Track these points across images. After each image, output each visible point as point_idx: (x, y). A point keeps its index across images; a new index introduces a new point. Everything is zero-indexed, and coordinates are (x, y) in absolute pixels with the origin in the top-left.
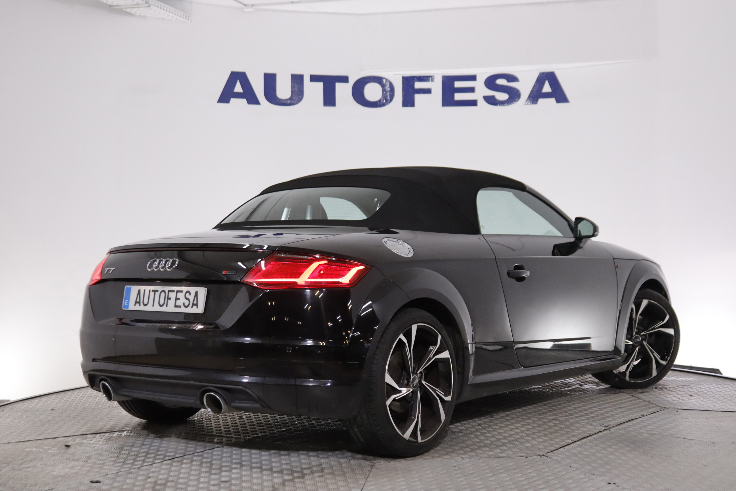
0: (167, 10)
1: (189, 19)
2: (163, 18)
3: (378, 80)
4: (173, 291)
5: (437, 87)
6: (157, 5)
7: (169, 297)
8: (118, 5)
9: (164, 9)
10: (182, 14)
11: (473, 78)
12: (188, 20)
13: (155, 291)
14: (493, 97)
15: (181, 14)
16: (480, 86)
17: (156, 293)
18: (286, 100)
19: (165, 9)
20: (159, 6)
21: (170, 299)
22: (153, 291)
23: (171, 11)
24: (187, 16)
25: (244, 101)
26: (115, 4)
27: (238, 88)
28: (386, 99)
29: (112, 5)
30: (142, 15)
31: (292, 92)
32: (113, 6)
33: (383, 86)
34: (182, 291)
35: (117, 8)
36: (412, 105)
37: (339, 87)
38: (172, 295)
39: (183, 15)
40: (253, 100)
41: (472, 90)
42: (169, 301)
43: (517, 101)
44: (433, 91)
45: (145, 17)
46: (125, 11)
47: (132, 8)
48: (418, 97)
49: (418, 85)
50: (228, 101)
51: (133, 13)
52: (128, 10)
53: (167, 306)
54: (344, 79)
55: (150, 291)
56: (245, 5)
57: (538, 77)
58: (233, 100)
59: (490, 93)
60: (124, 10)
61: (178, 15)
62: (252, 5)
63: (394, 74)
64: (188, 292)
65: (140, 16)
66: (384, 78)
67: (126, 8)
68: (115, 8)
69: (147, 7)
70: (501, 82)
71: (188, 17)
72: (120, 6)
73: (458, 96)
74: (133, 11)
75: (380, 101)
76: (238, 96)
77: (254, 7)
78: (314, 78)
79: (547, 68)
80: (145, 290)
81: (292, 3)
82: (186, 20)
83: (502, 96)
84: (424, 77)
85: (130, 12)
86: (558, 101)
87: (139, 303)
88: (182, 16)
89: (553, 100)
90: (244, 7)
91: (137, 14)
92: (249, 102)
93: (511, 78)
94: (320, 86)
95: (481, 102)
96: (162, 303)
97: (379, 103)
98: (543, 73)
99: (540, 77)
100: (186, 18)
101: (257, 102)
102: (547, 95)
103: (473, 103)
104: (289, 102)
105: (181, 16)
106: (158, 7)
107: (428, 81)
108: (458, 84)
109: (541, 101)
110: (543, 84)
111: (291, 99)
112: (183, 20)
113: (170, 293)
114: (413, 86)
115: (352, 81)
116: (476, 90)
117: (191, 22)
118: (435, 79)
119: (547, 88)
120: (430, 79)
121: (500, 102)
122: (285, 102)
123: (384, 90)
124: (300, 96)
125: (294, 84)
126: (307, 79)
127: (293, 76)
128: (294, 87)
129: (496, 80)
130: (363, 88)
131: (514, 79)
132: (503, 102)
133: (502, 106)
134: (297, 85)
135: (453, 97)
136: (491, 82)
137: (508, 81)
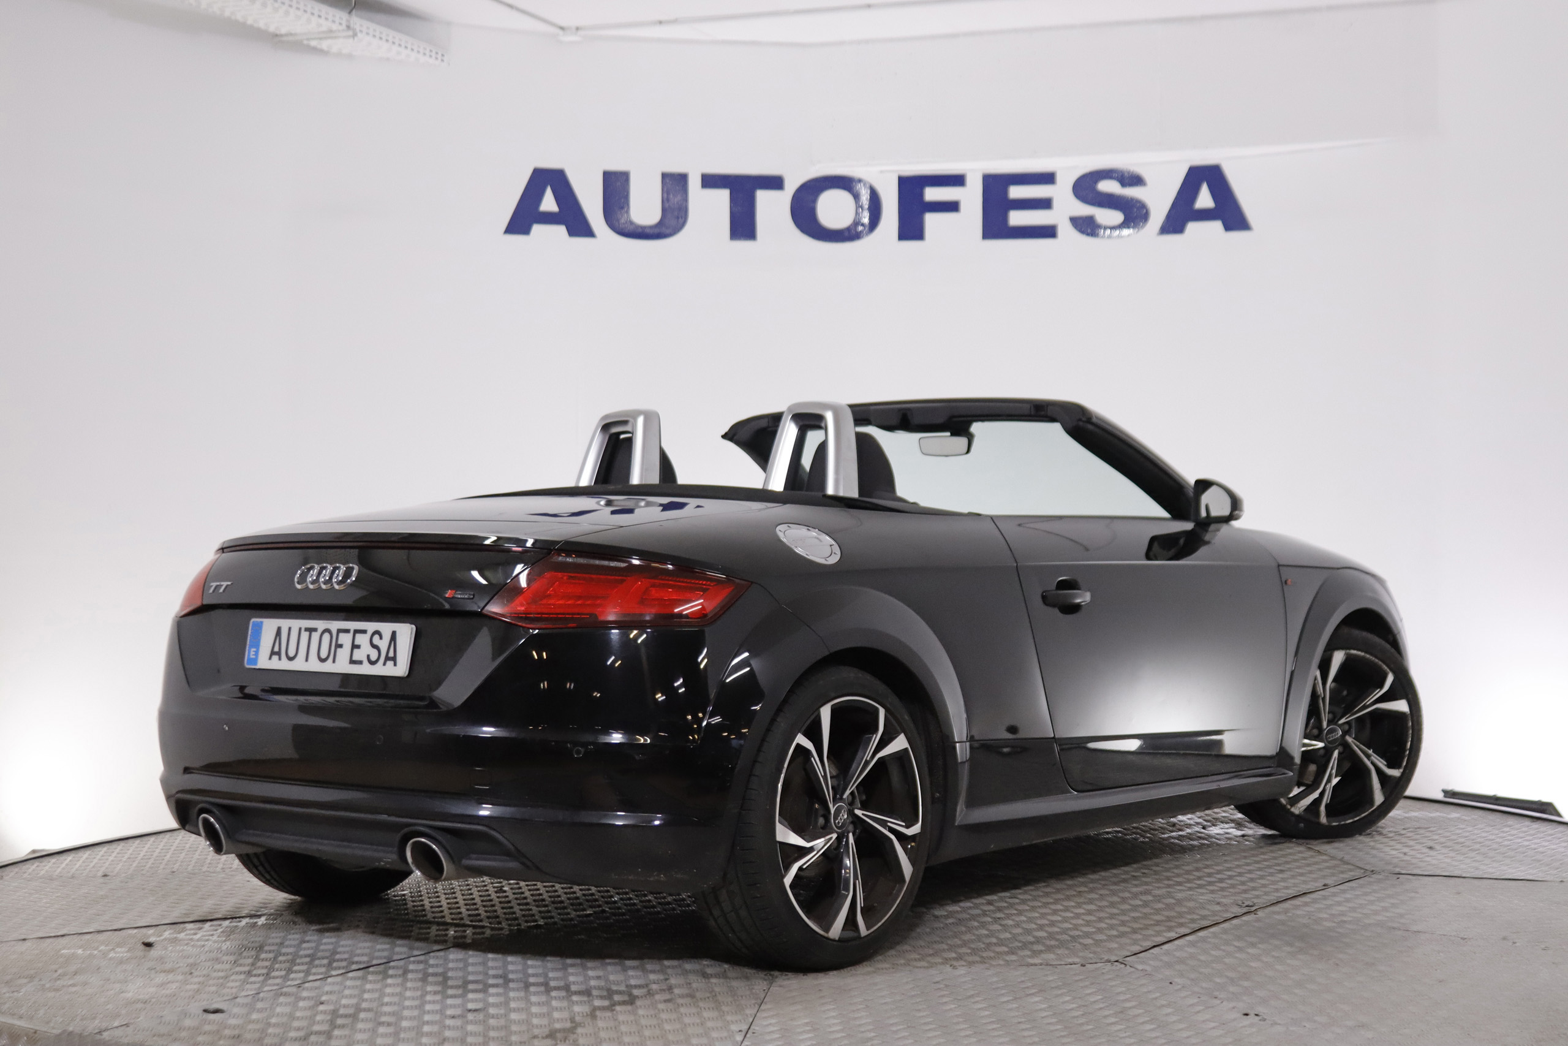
1: (445, 59)
2: (388, 59)
3: (844, 183)
4: (347, 631)
5: (971, 197)
7: (339, 642)
8: (291, 34)
9: (387, 41)
10: (428, 50)
11: (1048, 178)
12: (442, 60)
13: (311, 630)
14: (1091, 218)
15: (425, 49)
16: (1062, 194)
17: (314, 634)
18: (651, 227)
19: (390, 39)
20: (377, 34)
21: (341, 646)
22: (307, 629)
23: (404, 44)
24: (439, 54)
25: (562, 230)
26: (283, 31)
27: (549, 202)
28: (863, 225)
29: (278, 33)
30: (344, 51)
31: (664, 210)
32: (281, 36)
33: (856, 197)
34: (364, 632)
35: (290, 38)
36: (919, 235)
37: (763, 197)
39: (431, 51)
40: (579, 227)
41: (1045, 204)
42: (339, 650)
43: (1143, 227)
44: (962, 206)
45: (350, 56)
46: (308, 46)
47: (321, 39)
48: (931, 220)
49: (932, 194)
50: (526, 231)
52: (313, 43)
53: (334, 661)
54: (774, 183)
55: (300, 629)
57: (1187, 175)
58: (537, 229)
59: (1085, 210)
60: (305, 42)
61: (418, 52)
62: (577, 29)
63: (882, 172)
64: (377, 632)
65: (339, 55)
66: (860, 181)
67: (308, 39)
68: (285, 39)
69: (351, 36)
70: (1108, 186)
71: (443, 55)
72: (297, 34)
73: (1017, 218)
74: (324, 45)
75: (848, 229)
76: (548, 219)
77: (580, 33)
78: (710, 181)
79: (1205, 157)
80: (290, 629)
81: (660, 22)
82: (438, 62)
83: (1109, 217)
84: (942, 176)
85: (319, 47)
86: (1228, 227)
87: (279, 654)
88: (428, 52)
89: (1217, 226)
90: (560, 32)
91: (334, 50)
92: (572, 232)
93: (1130, 179)
94: (722, 197)
95: (1066, 230)
97: (846, 234)
98: (1197, 168)
99: (1191, 175)
100: (436, 59)
101: (588, 232)
102: (1205, 215)
103: (1048, 232)
104: (656, 231)
105: (425, 54)
106: (374, 36)
107: (954, 185)
108: (1016, 192)
109: (1192, 227)
110: (1196, 191)
111: (660, 224)
112: (432, 61)
113: (341, 635)
114: (921, 195)
115: (792, 185)
116: (1055, 204)
117: (448, 65)
118: (969, 180)
119: (1205, 199)
120: (957, 180)
121: (1105, 228)
122: (648, 231)
123: (859, 206)
124: (680, 219)
125: (668, 194)
126: (694, 183)
127: (664, 176)
128: (668, 200)
129: (1096, 182)
130: (815, 201)
131: (1135, 180)
132: (1113, 228)
133: (1110, 237)
134: (673, 195)
135: (1006, 219)
136: (1085, 187)
137: (1123, 185)
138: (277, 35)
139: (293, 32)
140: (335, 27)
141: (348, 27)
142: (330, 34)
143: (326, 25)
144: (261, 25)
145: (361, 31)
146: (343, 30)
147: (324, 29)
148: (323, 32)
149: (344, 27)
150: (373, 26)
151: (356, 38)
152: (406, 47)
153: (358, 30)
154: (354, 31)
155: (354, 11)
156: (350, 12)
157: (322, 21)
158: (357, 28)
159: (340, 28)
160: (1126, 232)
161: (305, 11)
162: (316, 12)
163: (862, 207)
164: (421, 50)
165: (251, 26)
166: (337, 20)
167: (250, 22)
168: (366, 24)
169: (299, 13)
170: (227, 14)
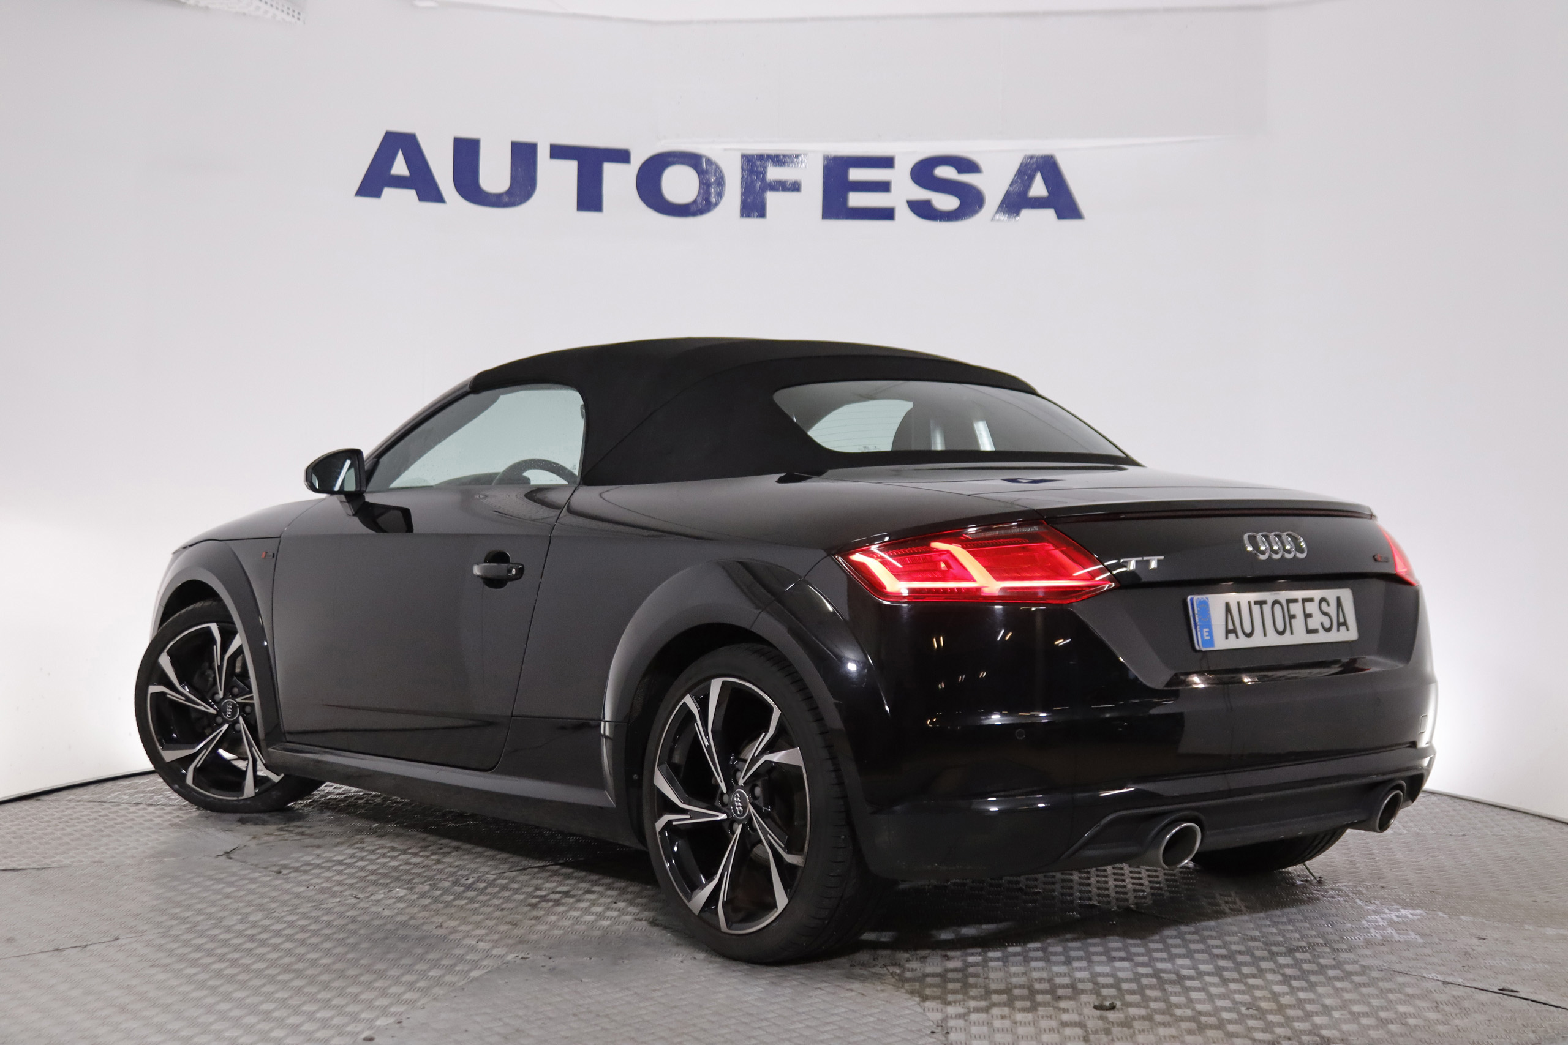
1: (301, 17)
2: (244, 14)
3: (692, 160)
4: (1295, 601)
5: (811, 178)
7: (1292, 613)
11: (887, 162)
12: (298, 19)
14: (927, 203)
15: (283, 6)
16: (900, 178)
18: (499, 196)
21: (1292, 617)
24: (296, 13)
25: (412, 194)
27: (400, 167)
28: (707, 200)
31: (513, 179)
33: (701, 173)
34: (1311, 600)
36: (762, 214)
37: (611, 171)
38: (1296, 609)
39: (289, 8)
40: (429, 191)
41: (884, 187)
42: (1293, 620)
43: (977, 213)
44: (803, 187)
48: (773, 199)
49: (774, 173)
50: (377, 194)
53: (1292, 633)
54: (622, 156)
57: (1021, 165)
58: (388, 192)
59: (921, 194)
61: (277, 8)
63: (725, 150)
64: (1323, 600)
66: (704, 156)
70: (944, 172)
71: (299, 14)
73: (856, 200)
75: (695, 202)
76: (399, 182)
78: (559, 152)
79: (1040, 148)
82: (295, 20)
83: (946, 202)
84: (785, 156)
86: (1060, 216)
89: (1050, 214)
92: (422, 197)
93: (966, 165)
94: (570, 167)
95: (903, 213)
96: (1280, 628)
97: (691, 208)
98: (1031, 157)
99: (1026, 165)
100: (293, 16)
101: (439, 198)
102: (1038, 203)
103: (887, 214)
104: (506, 199)
107: (794, 165)
108: (856, 174)
109: (1026, 213)
110: (1031, 178)
111: (509, 192)
112: (288, 18)
113: (1291, 605)
114: (764, 173)
115: (638, 159)
116: (893, 187)
117: (304, 23)
118: (808, 160)
119: (1038, 188)
121: (943, 213)
122: (496, 198)
123: (704, 182)
124: (529, 188)
125: (517, 166)
126: (543, 153)
127: (514, 145)
128: (517, 169)
129: (933, 168)
130: (660, 175)
131: (971, 167)
132: (949, 214)
133: (945, 222)
134: (523, 163)
135: (845, 200)
136: (923, 172)
137: (960, 171)
160: (961, 217)
163: (706, 183)
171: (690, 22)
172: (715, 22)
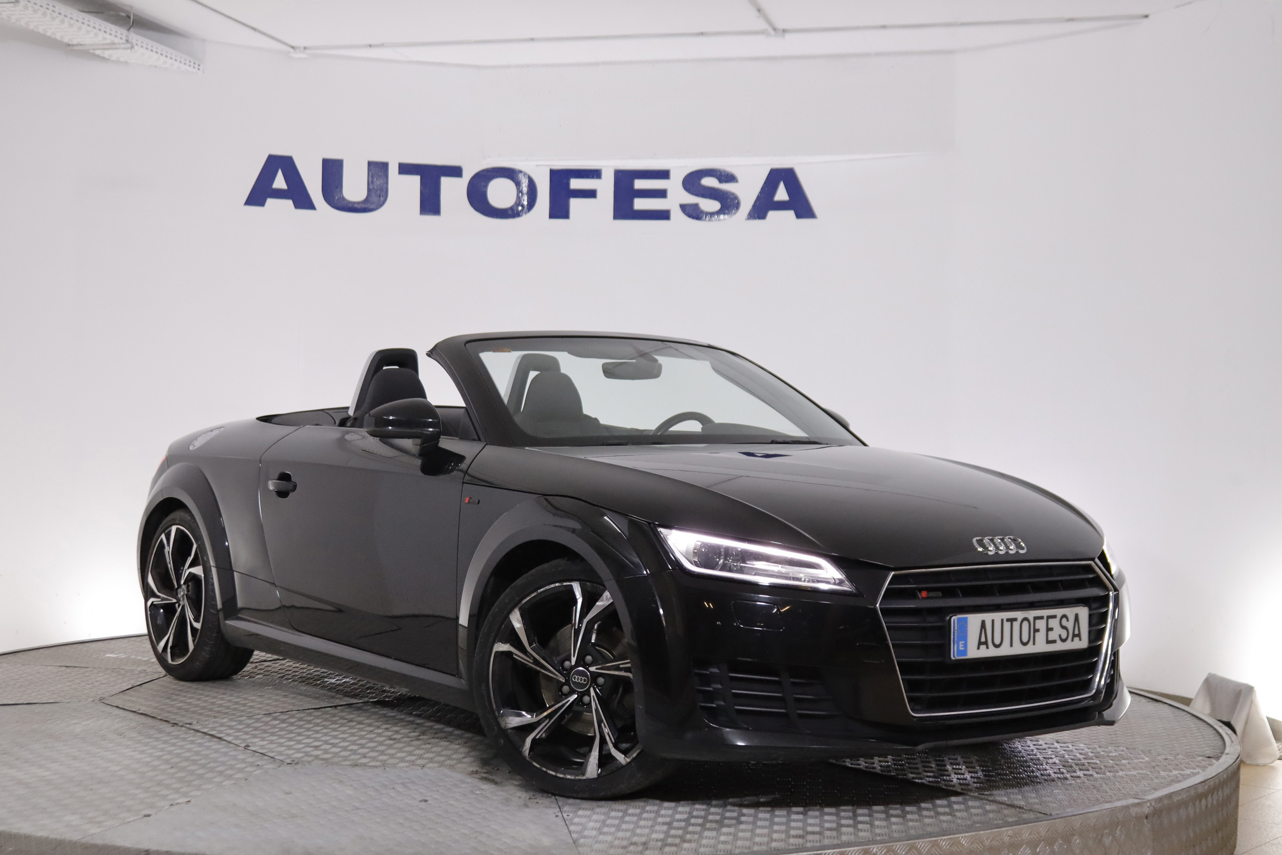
0: (162, 54)
2: (156, 66)
3: (509, 173)
5: (605, 187)
6: (145, 46)
8: (81, 45)
9: (157, 52)
10: (188, 60)
11: (664, 174)
12: (199, 69)
14: (696, 206)
15: (186, 60)
16: (674, 187)
18: (358, 203)
19: (159, 52)
20: (149, 47)
23: (169, 56)
24: (197, 64)
25: (289, 203)
26: (75, 42)
27: (280, 182)
28: (523, 206)
29: (70, 43)
30: (122, 59)
31: (369, 190)
32: (73, 45)
33: (518, 184)
35: (80, 48)
36: (566, 215)
37: (447, 183)
39: (190, 62)
40: (302, 201)
41: (661, 194)
43: (735, 213)
44: (599, 194)
45: (126, 63)
46: (94, 54)
47: (104, 49)
48: (575, 203)
49: (576, 184)
50: (262, 203)
51: (106, 56)
52: (98, 52)
54: (456, 172)
56: (293, 47)
57: (768, 175)
58: (270, 202)
59: (691, 199)
60: (92, 51)
61: (180, 62)
62: (305, 48)
63: (537, 166)
65: (117, 62)
66: (521, 172)
67: (94, 50)
68: (76, 48)
69: (129, 48)
70: (709, 182)
71: (199, 65)
72: (84, 45)
73: (640, 204)
74: (106, 54)
75: (512, 208)
76: (279, 194)
77: (307, 51)
78: (405, 169)
79: (782, 162)
81: (370, 46)
82: (196, 70)
83: (710, 205)
84: (583, 171)
85: (102, 55)
86: (799, 216)
88: (187, 62)
89: (790, 214)
90: (292, 50)
91: (114, 58)
92: (298, 205)
93: (725, 176)
94: (415, 181)
95: (677, 214)
97: (510, 212)
98: (776, 170)
99: (772, 175)
100: (194, 67)
101: (311, 206)
102: (781, 206)
103: (664, 215)
104: (364, 206)
105: (185, 64)
106: (147, 49)
107: (593, 177)
108: (640, 184)
110: (775, 187)
111: (366, 200)
112: (191, 69)
114: (568, 184)
115: (468, 174)
116: (669, 194)
117: (204, 72)
118: (604, 174)
119: (782, 194)
120: (595, 174)
121: (707, 214)
122: (356, 206)
123: (519, 191)
124: (381, 198)
125: (373, 177)
126: (393, 170)
127: (370, 164)
128: (372, 182)
129: (700, 179)
130: (486, 186)
131: (729, 178)
132: (712, 214)
133: (710, 220)
134: (376, 179)
135: (631, 204)
136: (692, 182)
137: (721, 181)
138: (69, 45)
139: (82, 43)
140: (117, 40)
141: (127, 41)
142: (112, 46)
143: (109, 39)
144: (58, 37)
145: (137, 45)
146: (123, 43)
147: (108, 41)
148: (107, 44)
149: (124, 41)
150: (146, 40)
151: (133, 50)
152: (171, 58)
153: (134, 44)
154: (132, 43)
155: (132, 29)
156: (128, 30)
157: (107, 36)
158: (134, 42)
159: (121, 41)
160: (722, 217)
161: (94, 28)
162: (103, 29)
163: (521, 192)
164: (183, 61)
165: (49, 38)
166: (119, 35)
167: (49, 34)
168: (141, 39)
169: (89, 29)
170: (31, 27)
171: (509, 66)
172: (528, 66)
